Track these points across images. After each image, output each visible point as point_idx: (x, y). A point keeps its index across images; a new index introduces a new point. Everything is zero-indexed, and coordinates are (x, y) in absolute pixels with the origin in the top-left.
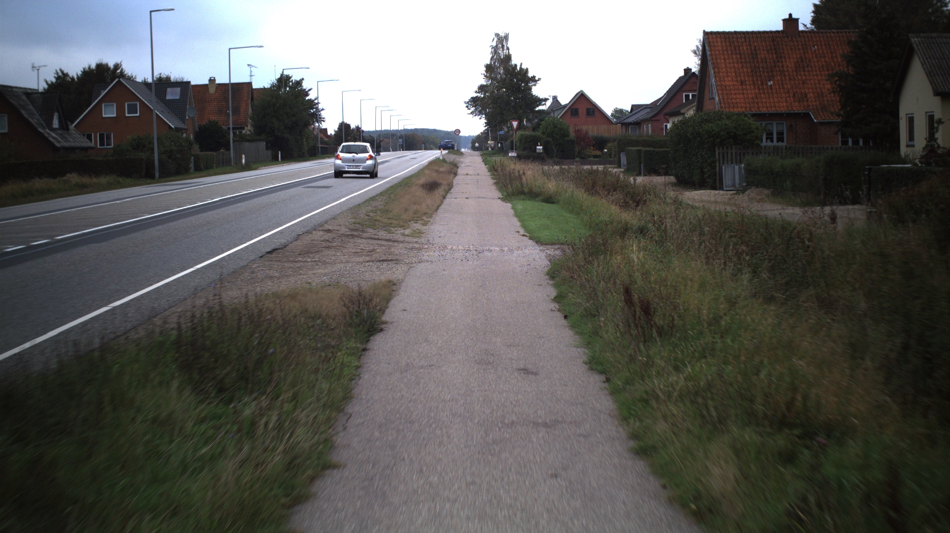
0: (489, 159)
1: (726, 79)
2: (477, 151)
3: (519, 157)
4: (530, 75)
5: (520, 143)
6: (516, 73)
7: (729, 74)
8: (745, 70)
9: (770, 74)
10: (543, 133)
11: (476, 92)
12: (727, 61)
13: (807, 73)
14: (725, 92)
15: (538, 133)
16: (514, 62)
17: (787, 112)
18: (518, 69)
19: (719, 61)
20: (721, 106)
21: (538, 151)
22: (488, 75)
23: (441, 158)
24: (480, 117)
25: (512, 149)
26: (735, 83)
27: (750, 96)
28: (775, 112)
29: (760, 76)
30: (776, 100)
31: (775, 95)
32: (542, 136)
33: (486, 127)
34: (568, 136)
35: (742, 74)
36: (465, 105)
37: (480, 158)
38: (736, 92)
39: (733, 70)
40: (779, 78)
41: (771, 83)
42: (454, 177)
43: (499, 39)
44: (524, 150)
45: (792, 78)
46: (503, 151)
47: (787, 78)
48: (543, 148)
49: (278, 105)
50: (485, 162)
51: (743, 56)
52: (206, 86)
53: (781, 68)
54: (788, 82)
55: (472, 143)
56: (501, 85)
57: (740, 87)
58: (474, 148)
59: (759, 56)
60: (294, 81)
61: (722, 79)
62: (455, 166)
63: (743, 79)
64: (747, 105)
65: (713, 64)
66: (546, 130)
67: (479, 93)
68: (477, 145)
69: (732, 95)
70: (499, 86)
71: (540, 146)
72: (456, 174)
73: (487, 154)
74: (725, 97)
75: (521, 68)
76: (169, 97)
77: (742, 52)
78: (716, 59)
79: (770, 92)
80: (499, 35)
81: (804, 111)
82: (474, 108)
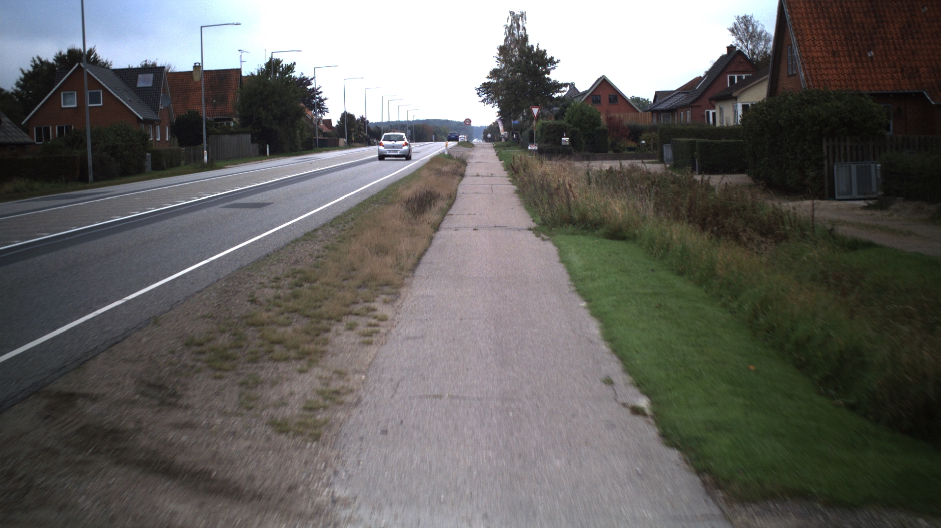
0: (503, 152)
1: (813, 48)
2: (490, 142)
3: (540, 151)
4: (548, 56)
5: (542, 134)
6: (532, 55)
7: (817, 43)
8: (837, 37)
9: (869, 43)
10: (569, 122)
11: (488, 77)
12: (813, 26)
13: (917, 41)
14: (812, 66)
15: (564, 122)
16: (530, 43)
17: (895, 91)
18: (535, 50)
19: (802, 27)
20: (808, 84)
21: (563, 143)
22: (502, 58)
23: (446, 153)
24: (492, 105)
25: (531, 141)
26: (825, 54)
27: (845, 71)
28: (879, 92)
29: (857, 45)
30: (879, 76)
31: (878, 70)
32: (568, 125)
33: (499, 117)
34: (599, 125)
35: (833, 43)
36: (477, 92)
37: (493, 151)
38: (829, 65)
39: (821, 37)
40: (881, 47)
41: (871, 54)
42: (460, 181)
43: (514, 18)
44: (546, 142)
45: (898, 47)
46: (519, 143)
47: (892, 47)
48: (569, 140)
49: (265, 92)
50: (501, 157)
51: (833, 20)
52: (191, 72)
53: (883, 35)
54: (893, 52)
55: (484, 133)
56: (516, 69)
57: (832, 59)
58: (486, 139)
59: (854, 21)
60: (284, 66)
61: (807, 49)
62: (463, 162)
63: (835, 49)
64: (843, 83)
65: (795, 30)
66: (573, 118)
67: (491, 78)
68: (489, 135)
69: (822, 70)
70: (514, 69)
71: (566, 137)
72: (462, 175)
73: (500, 146)
74: (813, 72)
75: (538, 49)
76: (140, 84)
77: (832, 15)
78: (799, 24)
79: (871, 65)
80: (514, 13)
81: (917, 91)
82: (486, 95)
